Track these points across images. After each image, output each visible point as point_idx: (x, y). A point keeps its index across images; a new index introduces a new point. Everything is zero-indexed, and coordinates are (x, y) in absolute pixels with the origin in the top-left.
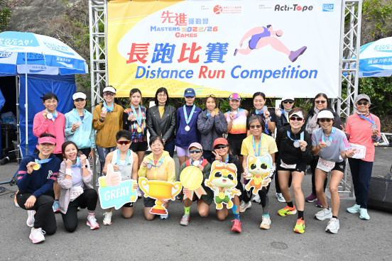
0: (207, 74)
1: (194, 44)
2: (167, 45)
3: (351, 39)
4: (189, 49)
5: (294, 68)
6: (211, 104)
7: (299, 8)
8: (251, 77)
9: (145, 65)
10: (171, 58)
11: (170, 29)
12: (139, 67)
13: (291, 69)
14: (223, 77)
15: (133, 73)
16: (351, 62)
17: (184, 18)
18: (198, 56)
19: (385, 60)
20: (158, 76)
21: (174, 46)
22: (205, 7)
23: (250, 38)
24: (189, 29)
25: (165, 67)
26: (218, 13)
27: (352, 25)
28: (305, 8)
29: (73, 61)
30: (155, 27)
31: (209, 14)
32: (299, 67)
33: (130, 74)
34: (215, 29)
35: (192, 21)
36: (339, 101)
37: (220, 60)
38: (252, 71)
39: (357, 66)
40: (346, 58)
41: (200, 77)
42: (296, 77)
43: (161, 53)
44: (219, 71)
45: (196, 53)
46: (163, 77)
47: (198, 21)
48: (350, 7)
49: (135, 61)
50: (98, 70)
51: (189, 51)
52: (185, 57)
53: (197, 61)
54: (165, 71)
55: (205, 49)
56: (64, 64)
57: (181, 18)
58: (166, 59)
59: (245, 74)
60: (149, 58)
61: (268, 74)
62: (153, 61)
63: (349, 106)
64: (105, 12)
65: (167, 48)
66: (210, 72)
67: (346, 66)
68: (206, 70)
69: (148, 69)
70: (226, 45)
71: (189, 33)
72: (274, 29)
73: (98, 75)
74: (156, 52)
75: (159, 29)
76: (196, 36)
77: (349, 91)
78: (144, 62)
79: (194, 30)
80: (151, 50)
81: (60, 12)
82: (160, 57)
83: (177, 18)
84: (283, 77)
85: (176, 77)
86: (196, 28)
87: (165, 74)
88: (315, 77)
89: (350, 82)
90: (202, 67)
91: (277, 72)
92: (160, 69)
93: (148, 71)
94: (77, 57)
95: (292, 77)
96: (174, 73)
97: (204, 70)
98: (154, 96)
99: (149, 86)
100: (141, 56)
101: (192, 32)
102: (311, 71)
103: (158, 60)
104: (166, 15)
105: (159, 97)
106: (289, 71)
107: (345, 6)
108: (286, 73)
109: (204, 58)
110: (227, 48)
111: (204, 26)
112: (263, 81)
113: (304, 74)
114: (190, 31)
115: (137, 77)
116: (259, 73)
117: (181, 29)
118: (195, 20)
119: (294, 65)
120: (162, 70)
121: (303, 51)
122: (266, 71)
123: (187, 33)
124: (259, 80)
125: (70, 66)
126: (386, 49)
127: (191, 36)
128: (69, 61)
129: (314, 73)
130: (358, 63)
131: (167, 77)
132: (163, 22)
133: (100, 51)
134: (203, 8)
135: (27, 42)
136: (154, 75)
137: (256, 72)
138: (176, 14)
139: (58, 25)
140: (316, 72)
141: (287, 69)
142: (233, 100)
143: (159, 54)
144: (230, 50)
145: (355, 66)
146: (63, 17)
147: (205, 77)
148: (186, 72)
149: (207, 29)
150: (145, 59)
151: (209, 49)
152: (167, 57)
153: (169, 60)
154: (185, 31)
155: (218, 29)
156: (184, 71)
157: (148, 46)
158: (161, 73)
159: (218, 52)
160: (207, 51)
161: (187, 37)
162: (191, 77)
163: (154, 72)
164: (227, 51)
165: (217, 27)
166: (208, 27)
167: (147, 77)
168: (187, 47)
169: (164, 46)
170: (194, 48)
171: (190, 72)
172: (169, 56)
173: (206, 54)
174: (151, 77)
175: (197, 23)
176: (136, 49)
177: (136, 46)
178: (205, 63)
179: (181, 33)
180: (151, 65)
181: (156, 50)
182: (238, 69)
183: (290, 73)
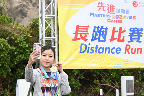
0: (130, 51)
1: (121, 28)
2: (102, 28)
4: (117, 31)
9: (87, 43)
10: (105, 37)
11: (104, 16)
12: (82, 44)
14: (141, 53)
15: (77, 49)
17: (113, 8)
18: (124, 37)
20: (96, 51)
21: (106, 29)
22: (127, 2)
24: (117, 17)
25: (101, 45)
26: (136, 6)
30: (93, 14)
31: (130, 7)
33: (75, 50)
34: (134, 18)
35: (118, 11)
37: (138, 41)
41: (125, 53)
43: (98, 33)
44: (138, 49)
45: (122, 35)
47: (123, 11)
49: (80, 39)
51: (118, 33)
52: (115, 37)
53: (123, 41)
54: (101, 48)
57: (111, 8)
58: (102, 38)
60: (89, 37)
62: (92, 40)
65: (102, 30)
66: (132, 49)
69: (89, 46)
70: (142, 29)
71: (117, 19)
74: (94, 33)
75: (96, 15)
76: (121, 22)
78: (86, 40)
79: (120, 18)
80: (91, 31)
82: (97, 37)
83: (109, 7)
85: (109, 53)
86: (122, 16)
87: (101, 50)
90: (127, 45)
92: (97, 46)
93: (89, 48)
96: (108, 50)
97: (128, 47)
99: (90, 60)
100: (83, 35)
101: (119, 19)
103: (95, 39)
104: (101, 5)
109: (127, 39)
111: (127, 15)
114: (118, 18)
115: (81, 52)
117: (111, 16)
118: (120, 11)
120: (99, 47)
123: (116, 19)
127: (118, 22)
131: (102, 52)
132: (99, 10)
136: (93, 51)
138: (108, 5)
143: (96, 35)
147: (129, 53)
148: (116, 48)
149: (129, 17)
150: (86, 38)
151: (131, 32)
152: (102, 37)
153: (104, 39)
154: (114, 18)
155: (136, 18)
156: (114, 48)
157: (88, 28)
158: (98, 49)
159: (137, 35)
160: (129, 33)
161: (116, 22)
162: (120, 52)
163: (93, 49)
164: (142, 34)
165: (135, 16)
166: (130, 16)
167: (88, 52)
168: (116, 30)
169: (100, 29)
170: (121, 31)
171: (119, 49)
172: (104, 36)
173: (129, 36)
174: (91, 53)
175: (122, 13)
176: (79, 30)
177: (80, 28)
178: (128, 42)
179: (111, 19)
180: (91, 43)
181: (94, 31)
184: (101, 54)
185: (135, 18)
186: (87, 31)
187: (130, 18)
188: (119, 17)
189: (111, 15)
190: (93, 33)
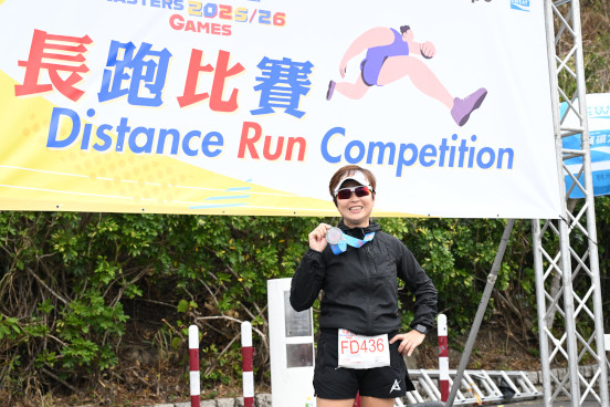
0: (259, 146)
1: (224, 56)
2: (146, 48)
4: (209, 68)
5: (464, 142)
8: (369, 160)
9: (79, 107)
10: (157, 88)
12: (57, 112)
13: (458, 144)
14: (301, 157)
15: (36, 128)
18: (235, 91)
20: (120, 142)
21: (165, 56)
23: (363, 56)
24: (210, 11)
25: (139, 117)
33: (26, 133)
34: (279, 19)
36: (563, 225)
37: (293, 110)
38: (372, 145)
41: (241, 154)
42: (470, 165)
43: (129, 71)
44: (292, 141)
45: (230, 83)
46: (135, 149)
49: (47, 88)
51: (211, 76)
52: (198, 91)
53: (231, 106)
54: (140, 130)
55: (252, 74)
58: (144, 92)
59: (355, 152)
60: (91, 84)
61: (408, 155)
62: (104, 95)
65: (147, 58)
66: (268, 139)
68: (257, 137)
69: (89, 120)
70: (308, 66)
71: (210, 21)
72: (416, 38)
74: (113, 69)
76: (227, 31)
78: (75, 95)
79: (222, 16)
80: (96, 57)
82: (126, 84)
84: (441, 164)
85: (174, 151)
86: (229, 8)
87: (141, 140)
88: (509, 166)
90: (247, 125)
91: (429, 151)
92: (124, 121)
93: (88, 127)
95: (461, 165)
96: (169, 139)
97: (252, 133)
99: (93, 176)
100: (64, 75)
101: (217, 20)
102: (501, 152)
103: (117, 93)
106: (453, 148)
107: (550, 2)
108: (448, 153)
109: (250, 99)
110: (309, 77)
111: (251, 7)
112: (399, 173)
114: (212, 16)
115: (52, 143)
116: (388, 150)
117: (185, 6)
119: (464, 132)
120: (132, 125)
121: (479, 99)
122: (403, 147)
123: (204, 20)
127: (214, 29)
129: (506, 156)
130: (587, 135)
131: (147, 148)
136: (108, 140)
137: (382, 146)
140: (510, 151)
141: (450, 143)
143: (120, 76)
145: (581, 143)
147: (254, 155)
148: (203, 136)
149: (258, 15)
150: (77, 86)
151: (264, 73)
152: (146, 86)
153: (153, 96)
154: (198, 13)
155: (286, 19)
156: (197, 133)
157: (86, 46)
158: (127, 135)
159: (288, 86)
160: (258, 79)
161: (203, 31)
162: (218, 152)
163: (106, 132)
164: (308, 83)
165: (283, 15)
166: (261, 11)
167: (85, 145)
168: (203, 63)
169: (135, 52)
170: (224, 68)
171: (214, 139)
172: (153, 83)
173: (256, 88)
174: (96, 147)
176: (46, 51)
177: (47, 41)
178: (254, 112)
179: (187, 18)
180: (98, 107)
181: (112, 61)
182: (336, 137)
183: (457, 153)
184: (143, 153)
185: (283, 23)
186: (80, 58)
187: (261, 21)
188: (219, 10)
190: (109, 68)
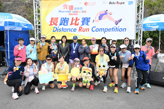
0: (82, 30)
1: (77, 18)
2: (66, 18)
3: (140, 16)
4: (75, 20)
5: (117, 28)
6: (84, 42)
7: (119, 3)
8: (99, 31)
9: (57, 27)
10: (67, 23)
11: (67, 12)
12: (54, 27)
13: (116, 28)
14: (88, 31)
15: (52, 30)
16: (140, 25)
17: (72, 7)
18: (78, 23)
19: (153, 24)
22: (81, 3)
23: (99, 15)
25: (65, 27)
26: (87, 5)
27: (140, 10)
28: (121, 3)
29: (27, 25)
31: (83, 5)
32: (119, 27)
33: (50, 30)
34: (85, 12)
35: (75, 9)
36: (135, 41)
37: (87, 24)
39: (142, 27)
40: (138, 23)
41: (79, 31)
42: (118, 31)
43: (63, 21)
44: (87, 29)
46: (64, 31)
47: (78, 8)
48: (139, 3)
49: (53, 25)
50: (37, 29)
51: (75, 21)
52: (73, 23)
53: (78, 25)
55: (81, 20)
56: (23, 26)
57: (71, 7)
58: (65, 24)
59: (97, 30)
60: (58, 23)
61: (106, 30)
62: (60, 25)
63: (139, 42)
64: (40, 5)
65: (66, 19)
66: (83, 29)
67: (138, 27)
71: (75, 13)
72: (109, 12)
73: (38, 31)
74: (61, 21)
75: (62, 12)
76: (77, 14)
77: (139, 36)
78: (56, 25)
80: (59, 20)
81: (22, 4)
82: (63, 23)
84: (112, 31)
85: (69, 31)
86: (78, 11)
87: (65, 30)
88: (125, 31)
89: (139, 33)
90: (80, 27)
91: (110, 29)
92: (63, 28)
93: (58, 29)
94: (29, 23)
95: (116, 31)
96: (69, 30)
98: (61, 39)
99: (59, 35)
100: (55, 23)
101: (76, 13)
103: (62, 24)
104: (65, 6)
105: (63, 40)
107: (137, 2)
108: (114, 30)
109: (80, 23)
110: (90, 19)
111: (81, 10)
112: (104, 33)
113: (121, 30)
115: (53, 31)
116: (103, 30)
118: (77, 8)
119: (117, 26)
120: (64, 28)
121: (120, 21)
122: (106, 29)
123: (74, 13)
124: (103, 32)
125: (26, 27)
126: (154, 20)
127: (75, 14)
128: (26, 25)
129: (125, 30)
130: (142, 25)
131: (66, 31)
132: (64, 9)
133: (38, 21)
134: (80, 3)
135: (8, 17)
136: (61, 30)
137: (102, 29)
138: (69, 6)
139: (22, 10)
140: (126, 29)
141: (114, 28)
142: (93, 41)
143: (62, 22)
144: (91, 20)
145: (141, 27)
146: (24, 6)
147: (81, 31)
151: (83, 20)
156: (73, 29)
159: (86, 21)
169: (64, 19)
170: (77, 19)
171: (75, 29)
174: (59, 31)
175: (78, 9)
177: (53, 19)
178: (81, 25)
179: (71, 13)
181: (61, 20)
182: (94, 28)
183: (115, 29)
186: (57, 20)
189: (71, 11)
